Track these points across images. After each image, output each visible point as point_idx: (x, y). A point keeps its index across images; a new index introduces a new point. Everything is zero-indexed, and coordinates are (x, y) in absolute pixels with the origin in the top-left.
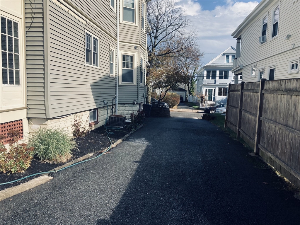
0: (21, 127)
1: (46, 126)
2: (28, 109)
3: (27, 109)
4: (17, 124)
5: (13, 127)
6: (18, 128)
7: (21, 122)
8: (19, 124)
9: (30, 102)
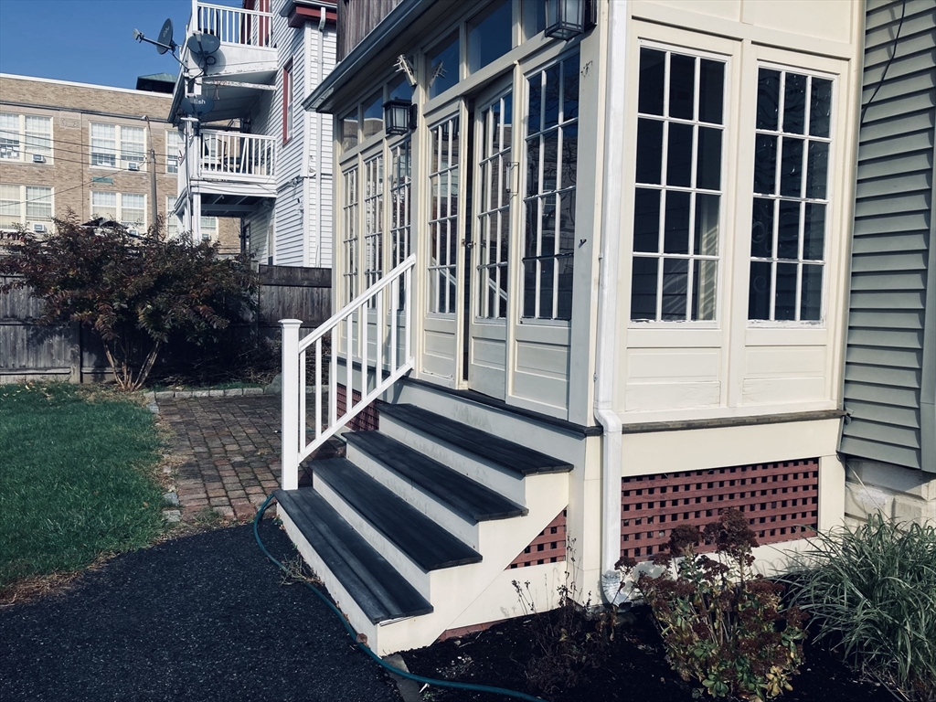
0: (810, 488)
1: (918, 503)
2: (846, 419)
3: (841, 417)
4: (796, 476)
5: (775, 485)
6: (800, 489)
7: (811, 467)
8: (806, 475)
9: (854, 393)
